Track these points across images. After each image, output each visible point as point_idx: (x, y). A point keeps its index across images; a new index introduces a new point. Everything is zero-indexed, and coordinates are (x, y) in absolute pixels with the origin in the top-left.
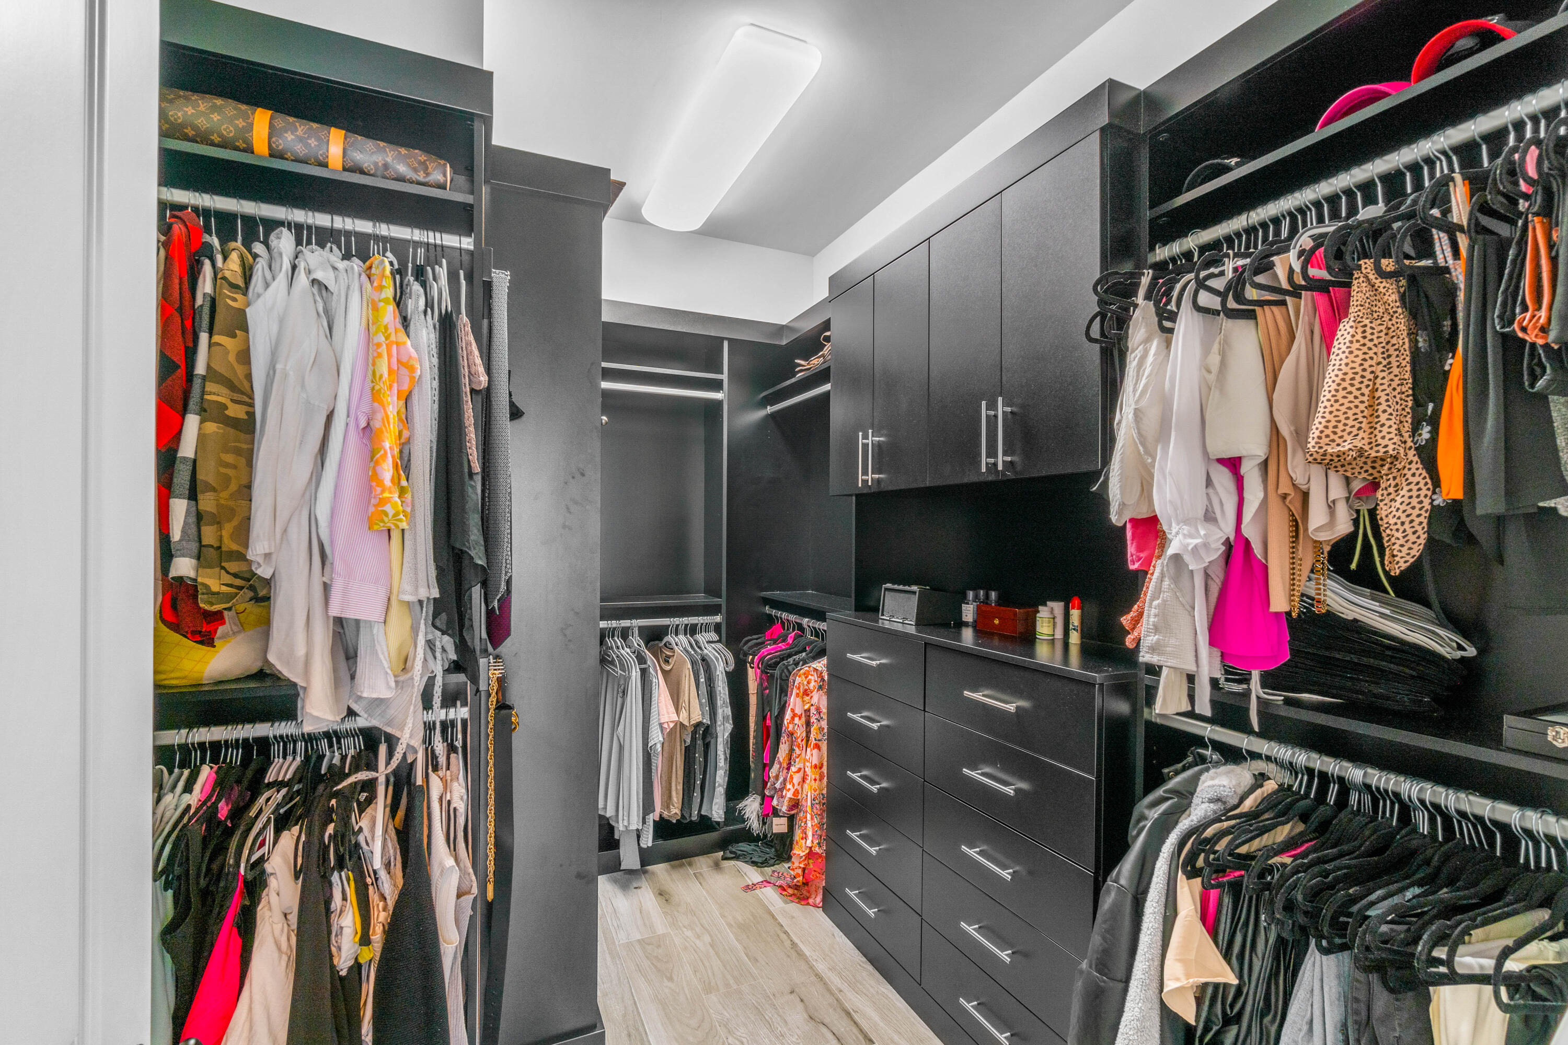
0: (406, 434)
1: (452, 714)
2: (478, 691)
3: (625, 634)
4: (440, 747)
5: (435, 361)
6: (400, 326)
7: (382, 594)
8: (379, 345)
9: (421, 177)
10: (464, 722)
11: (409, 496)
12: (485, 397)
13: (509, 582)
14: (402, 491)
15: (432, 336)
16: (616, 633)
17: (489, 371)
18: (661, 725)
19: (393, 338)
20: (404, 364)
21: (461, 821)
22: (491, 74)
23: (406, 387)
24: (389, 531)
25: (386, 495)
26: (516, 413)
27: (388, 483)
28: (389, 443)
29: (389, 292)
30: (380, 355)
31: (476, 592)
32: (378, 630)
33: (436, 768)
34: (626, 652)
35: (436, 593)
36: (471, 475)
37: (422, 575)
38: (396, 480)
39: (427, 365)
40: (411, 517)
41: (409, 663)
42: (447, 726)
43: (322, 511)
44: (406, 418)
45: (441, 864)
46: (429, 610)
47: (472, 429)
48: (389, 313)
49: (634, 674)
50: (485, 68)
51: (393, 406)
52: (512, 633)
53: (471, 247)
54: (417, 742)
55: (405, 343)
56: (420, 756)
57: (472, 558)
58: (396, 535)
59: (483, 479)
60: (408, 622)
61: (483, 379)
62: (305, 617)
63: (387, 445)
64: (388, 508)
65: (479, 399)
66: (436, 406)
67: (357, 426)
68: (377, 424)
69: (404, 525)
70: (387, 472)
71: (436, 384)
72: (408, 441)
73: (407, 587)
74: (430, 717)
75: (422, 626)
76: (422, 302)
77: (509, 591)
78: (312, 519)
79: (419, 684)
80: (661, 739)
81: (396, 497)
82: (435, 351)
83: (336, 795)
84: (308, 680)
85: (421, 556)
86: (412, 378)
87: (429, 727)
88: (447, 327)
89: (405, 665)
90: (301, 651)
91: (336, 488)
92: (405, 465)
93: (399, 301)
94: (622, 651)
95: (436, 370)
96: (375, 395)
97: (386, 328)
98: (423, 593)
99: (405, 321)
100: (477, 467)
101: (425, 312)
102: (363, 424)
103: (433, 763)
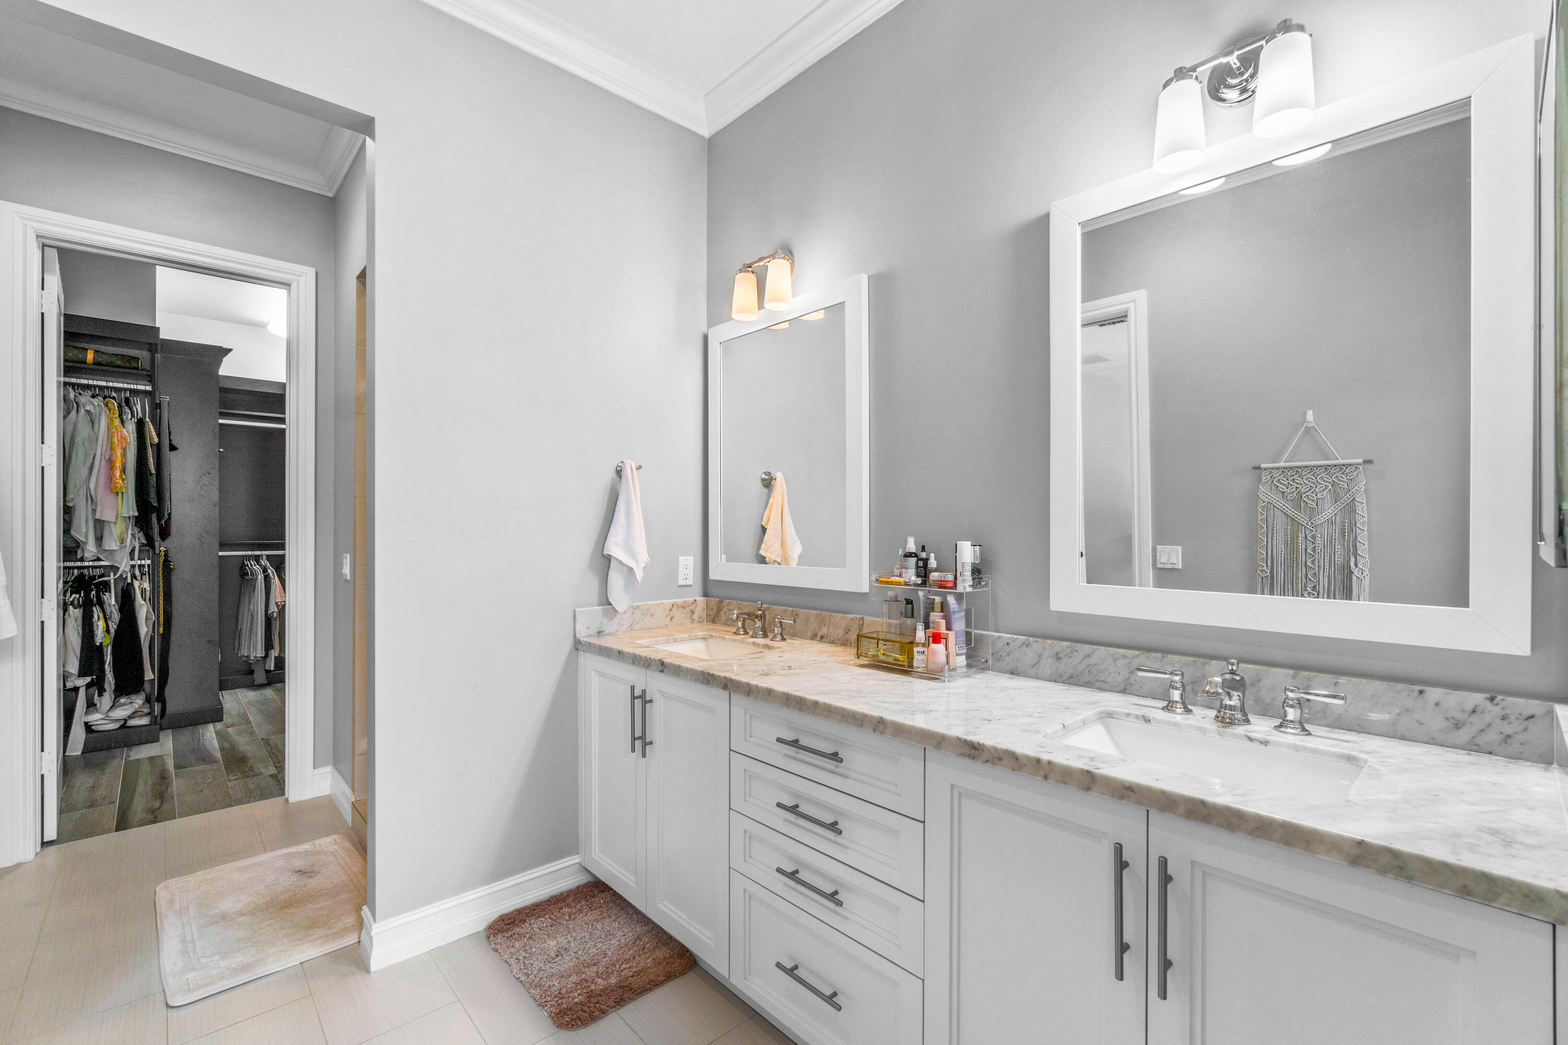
0: (124, 460)
1: (143, 562)
2: (155, 553)
3: (257, 559)
4: (137, 573)
5: (135, 435)
6: (121, 425)
7: (115, 513)
8: (114, 433)
9: (128, 365)
10: (149, 566)
11: (125, 482)
12: (158, 447)
13: (169, 514)
14: (123, 480)
15: (134, 427)
16: (251, 558)
17: (159, 435)
18: (276, 603)
19: (119, 430)
20: (123, 438)
21: (148, 593)
22: (158, 328)
23: (124, 446)
24: (117, 493)
25: (117, 481)
26: (173, 448)
27: (118, 477)
28: (118, 464)
29: (117, 415)
30: (114, 436)
31: (154, 517)
32: (112, 525)
33: (136, 578)
34: (257, 568)
35: (136, 514)
36: (151, 474)
37: (131, 507)
38: (121, 476)
39: (132, 437)
40: (127, 488)
41: (124, 540)
42: (141, 566)
43: (92, 486)
44: (124, 455)
45: (139, 603)
46: (132, 521)
47: (151, 458)
48: (117, 422)
49: (260, 577)
50: (157, 326)
51: (119, 453)
52: (172, 535)
53: (151, 390)
54: (128, 569)
55: (123, 431)
56: (129, 575)
57: (151, 503)
58: (120, 494)
59: (157, 477)
60: (124, 525)
61: (156, 440)
62: (85, 519)
63: (117, 465)
64: (119, 486)
65: (155, 447)
66: (136, 451)
67: (105, 458)
68: (114, 458)
69: (124, 491)
70: (118, 473)
71: (136, 443)
72: (124, 463)
73: (126, 512)
74: (133, 563)
75: (130, 526)
76: (130, 416)
77: (169, 518)
78: (88, 489)
79: (128, 550)
80: (276, 610)
81: (121, 482)
82: (135, 432)
83: (93, 584)
84: (87, 539)
85: (130, 501)
86: (127, 443)
87: (133, 566)
88: (140, 424)
89: (122, 541)
90: (84, 530)
91: (97, 480)
92: (124, 470)
93: (120, 415)
94: (254, 567)
95: (136, 439)
96: (112, 449)
97: (116, 427)
98: (131, 514)
99: (122, 422)
100: (153, 471)
101: (131, 419)
102: (108, 458)
103: (134, 577)
